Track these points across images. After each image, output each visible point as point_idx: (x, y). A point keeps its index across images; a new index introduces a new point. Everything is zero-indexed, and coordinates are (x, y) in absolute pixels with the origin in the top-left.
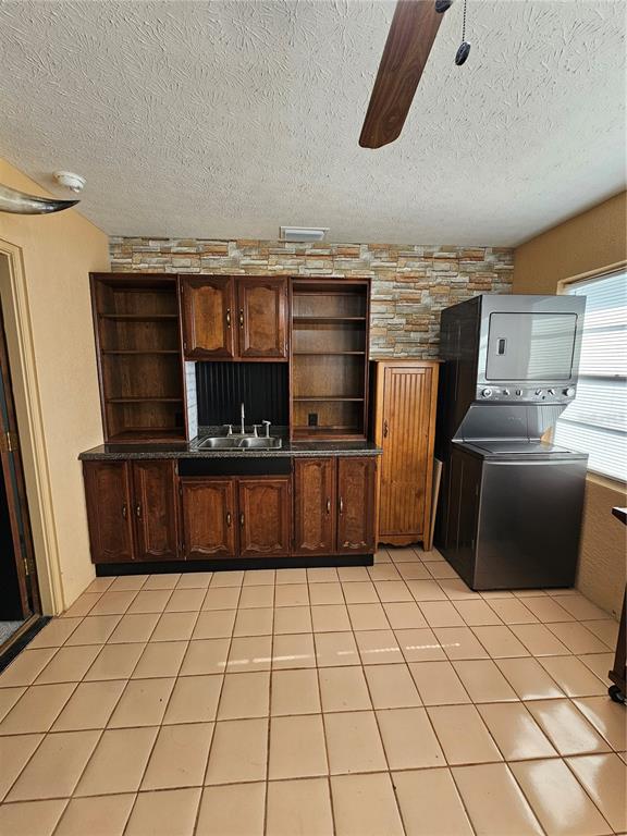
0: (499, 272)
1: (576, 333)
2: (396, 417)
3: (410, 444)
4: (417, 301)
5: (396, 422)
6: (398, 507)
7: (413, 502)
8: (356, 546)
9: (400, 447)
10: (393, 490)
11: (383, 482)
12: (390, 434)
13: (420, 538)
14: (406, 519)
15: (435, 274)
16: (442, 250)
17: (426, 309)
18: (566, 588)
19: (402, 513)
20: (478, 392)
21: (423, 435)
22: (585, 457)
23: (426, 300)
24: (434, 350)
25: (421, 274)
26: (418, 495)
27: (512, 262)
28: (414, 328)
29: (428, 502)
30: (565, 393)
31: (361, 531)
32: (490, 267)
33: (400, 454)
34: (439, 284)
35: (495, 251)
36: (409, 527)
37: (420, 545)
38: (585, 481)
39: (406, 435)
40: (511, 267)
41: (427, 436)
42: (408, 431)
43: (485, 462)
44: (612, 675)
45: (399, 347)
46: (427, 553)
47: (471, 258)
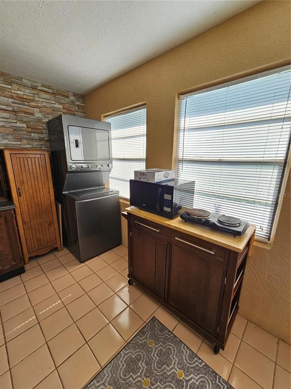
0: (78, 106)
1: (109, 139)
2: (26, 184)
3: (39, 198)
4: (32, 114)
5: (26, 187)
6: (38, 235)
7: (47, 228)
8: (8, 267)
9: (32, 201)
10: (33, 226)
11: (24, 222)
12: (23, 195)
13: (55, 246)
14: (45, 239)
15: (40, 99)
16: (43, 86)
17: (39, 120)
18: (119, 245)
19: (41, 236)
20: (69, 167)
21: (47, 192)
22: (118, 192)
23: (38, 115)
24: (48, 144)
25: (31, 98)
26: (50, 224)
27: (84, 102)
28: (33, 130)
29: (56, 226)
30: (108, 166)
31: (10, 257)
32: (73, 103)
33: (33, 205)
34: (45, 106)
35: (75, 95)
36: (48, 243)
37: (56, 249)
38: (119, 202)
39: (35, 194)
40: (84, 105)
41: (49, 192)
42: (36, 191)
43: (76, 202)
44: (129, 276)
45: (25, 141)
46: (60, 252)
47: (62, 95)
